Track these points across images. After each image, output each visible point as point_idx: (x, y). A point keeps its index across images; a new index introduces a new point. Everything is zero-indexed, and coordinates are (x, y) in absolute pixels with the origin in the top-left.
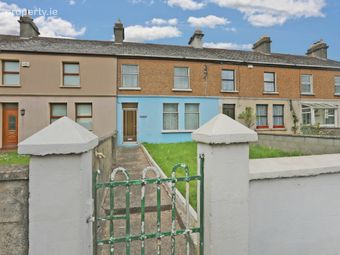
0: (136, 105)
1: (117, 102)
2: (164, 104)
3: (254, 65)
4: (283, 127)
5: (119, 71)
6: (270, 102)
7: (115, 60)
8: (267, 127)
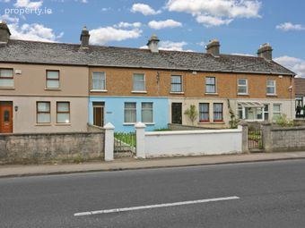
0: (103, 103)
1: (89, 101)
2: (125, 103)
3: (198, 71)
4: (222, 121)
5: (90, 77)
6: (211, 101)
7: (86, 69)
8: (208, 121)
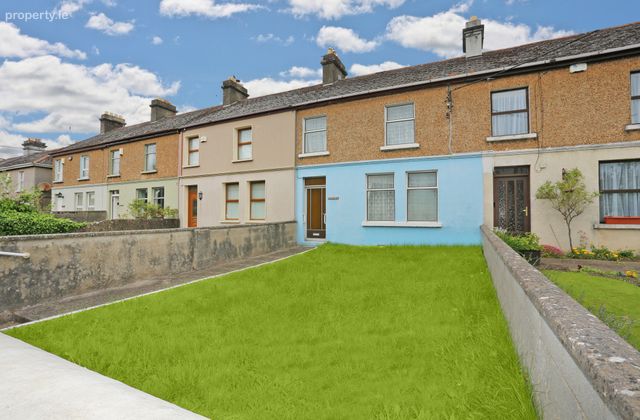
0: (322, 180)
1: (296, 177)
2: (368, 175)
3: (590, 61)
5: (297, 129)
